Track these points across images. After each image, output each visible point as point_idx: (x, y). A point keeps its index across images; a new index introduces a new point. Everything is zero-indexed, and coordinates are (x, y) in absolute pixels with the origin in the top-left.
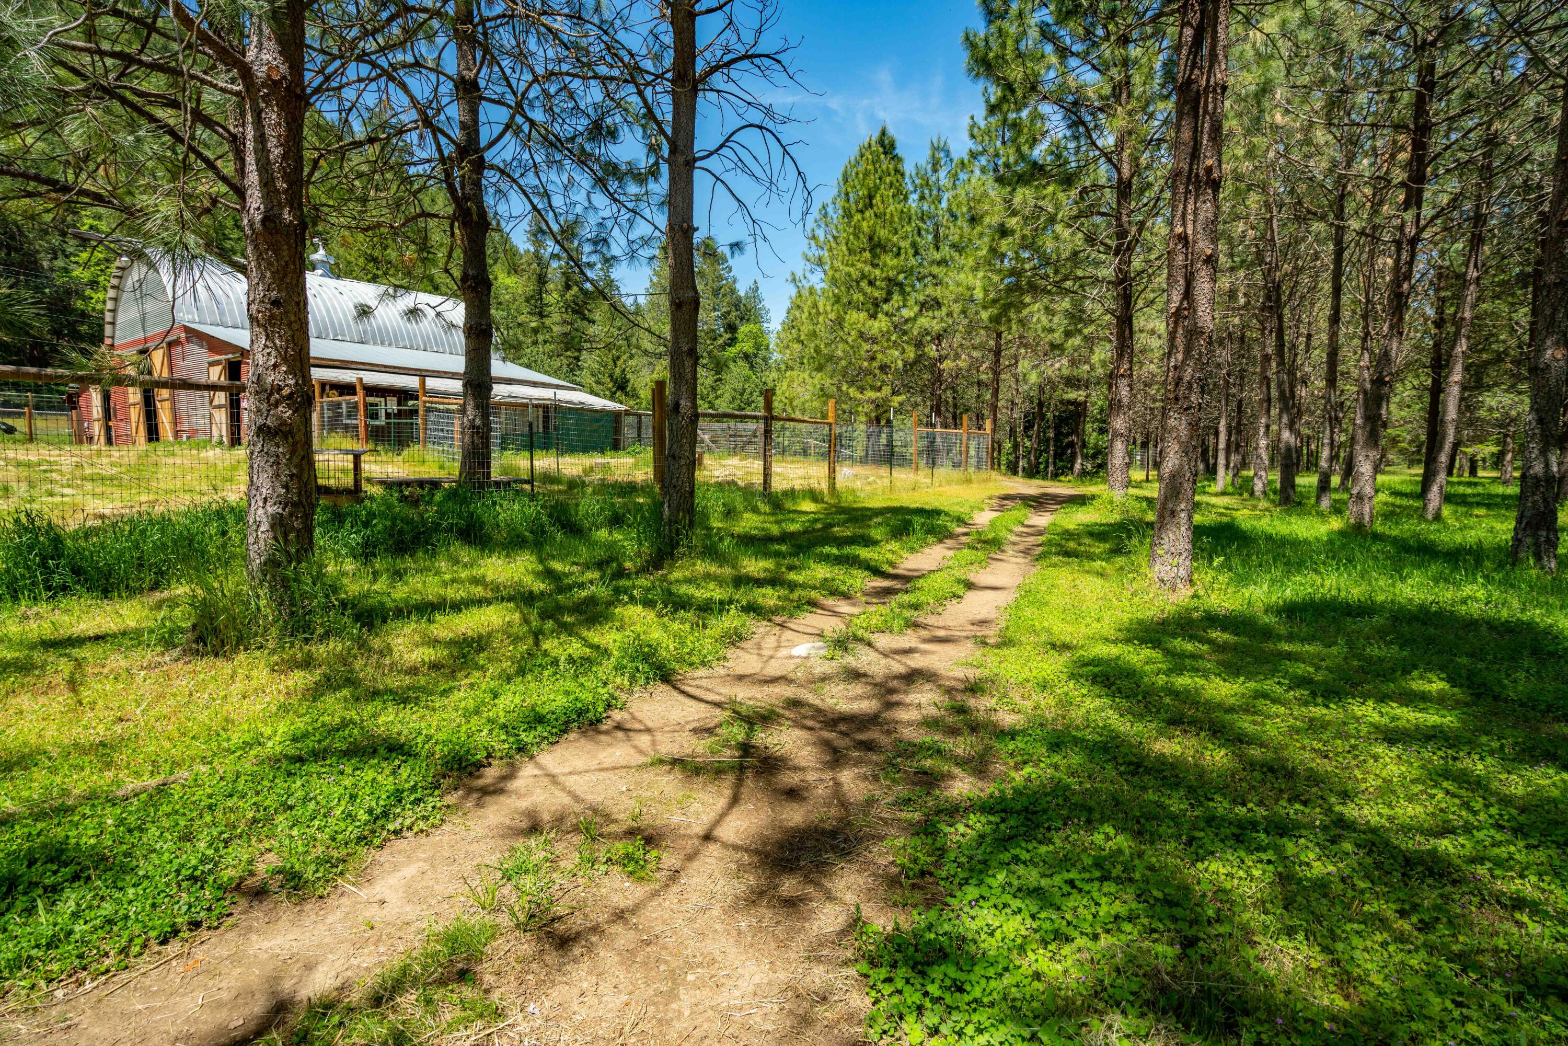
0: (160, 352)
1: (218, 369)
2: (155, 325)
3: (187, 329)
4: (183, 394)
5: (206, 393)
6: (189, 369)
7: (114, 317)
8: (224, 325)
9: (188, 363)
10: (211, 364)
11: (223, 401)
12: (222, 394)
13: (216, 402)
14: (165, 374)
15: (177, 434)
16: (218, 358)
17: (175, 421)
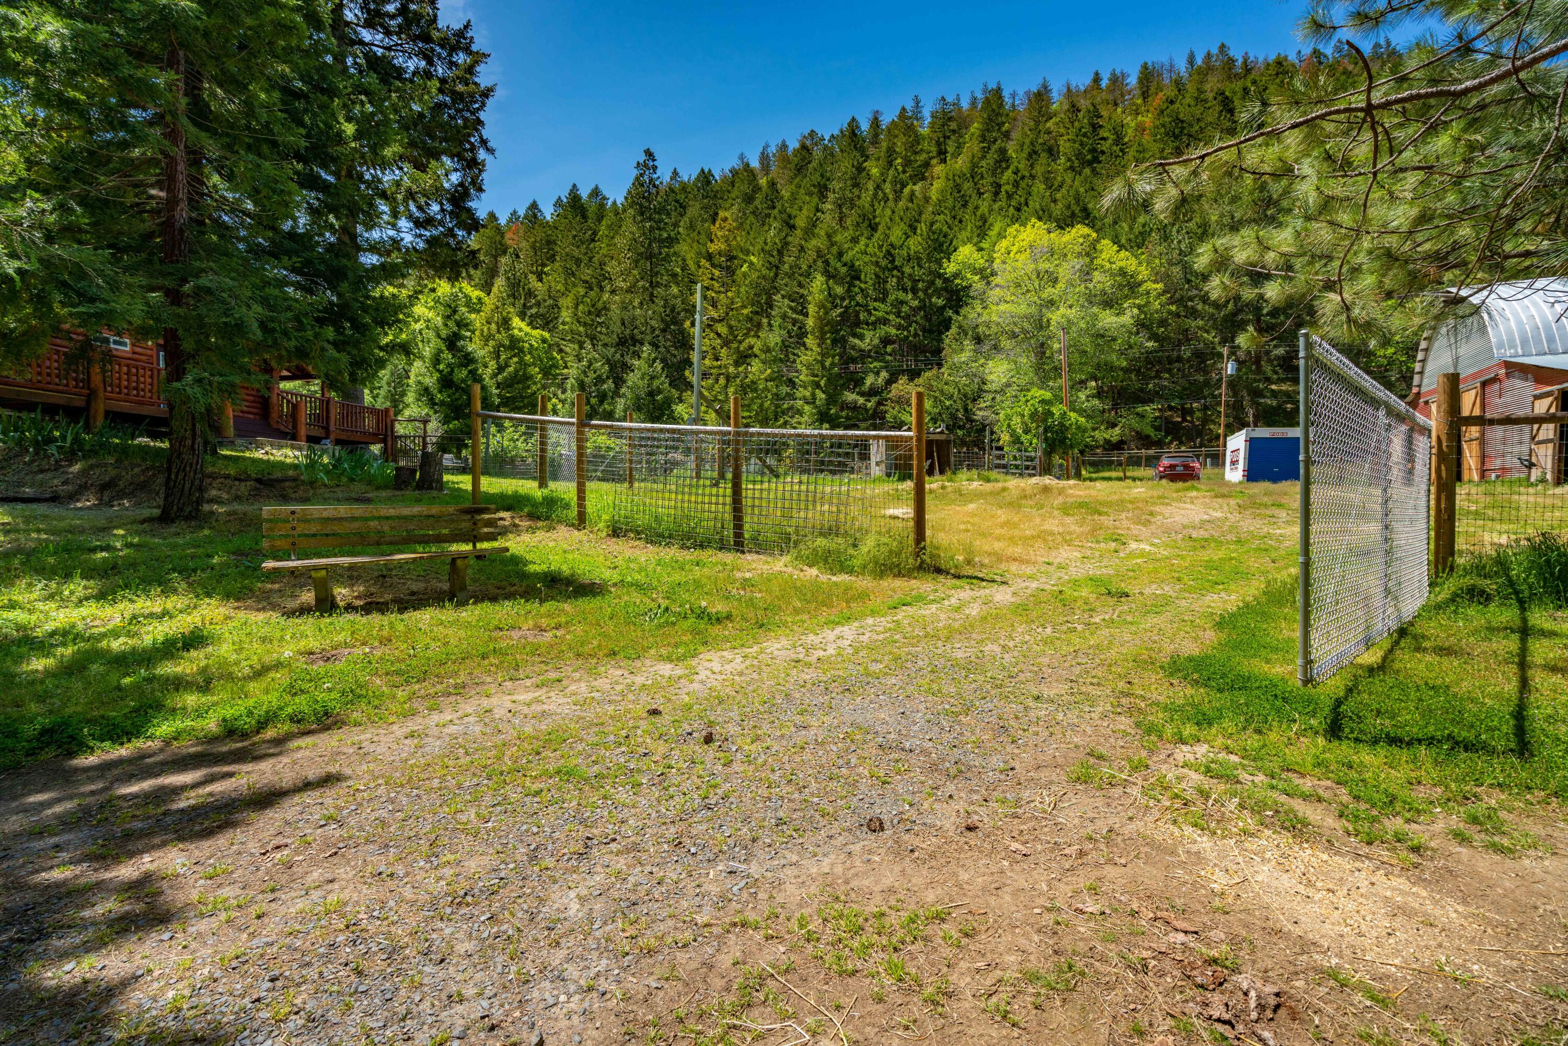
0: (1473, 392)
1: (1547, 402)
2: (1469, 366)
3: (1508, 365)
4: (1497, 432)
5: (1526, 428)
6: (1506, 405)
7: (1423, 367)
8: (1553, 352)
9: (1507, 398)
10: (1536, 397)
11: (1551, 436)
12: (1552, 426)
13: (1541, 437)
14: (1477, 412)
15: (1483, 474)
16: (1549, 389)
17: (1483, 458)
